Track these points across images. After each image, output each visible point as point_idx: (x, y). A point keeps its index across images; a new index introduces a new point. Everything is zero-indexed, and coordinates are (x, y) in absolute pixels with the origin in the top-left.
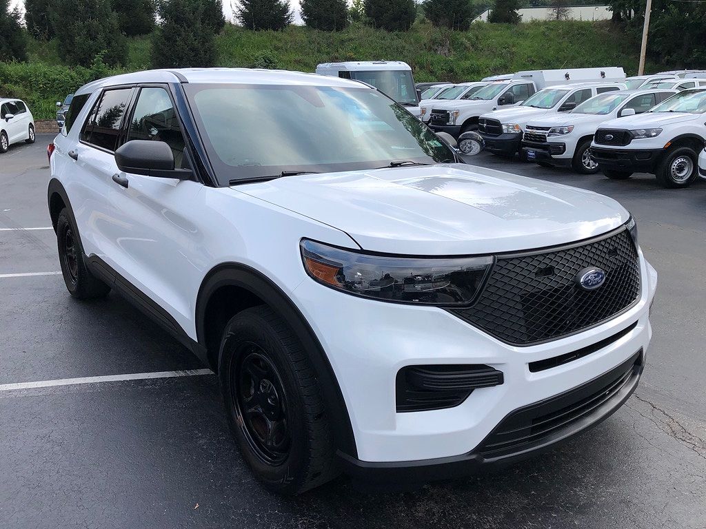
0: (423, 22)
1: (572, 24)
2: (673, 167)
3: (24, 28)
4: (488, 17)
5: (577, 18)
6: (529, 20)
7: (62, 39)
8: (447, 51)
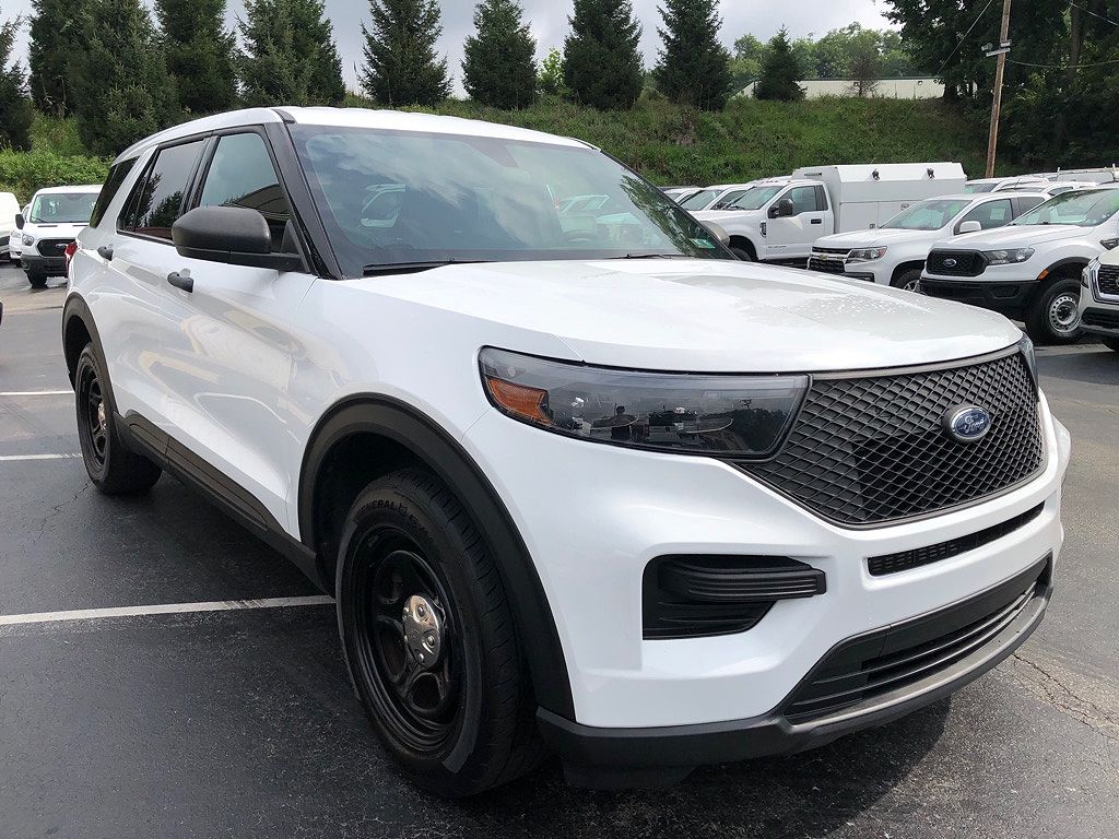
0: (652, 96)
1: (884, 104)
2: (1052, 309)
3: (27, 97)
4: (754, 90)
5: (891, 95)
6: (817, 95)
7: (88, 116)
8: (690, 141)
